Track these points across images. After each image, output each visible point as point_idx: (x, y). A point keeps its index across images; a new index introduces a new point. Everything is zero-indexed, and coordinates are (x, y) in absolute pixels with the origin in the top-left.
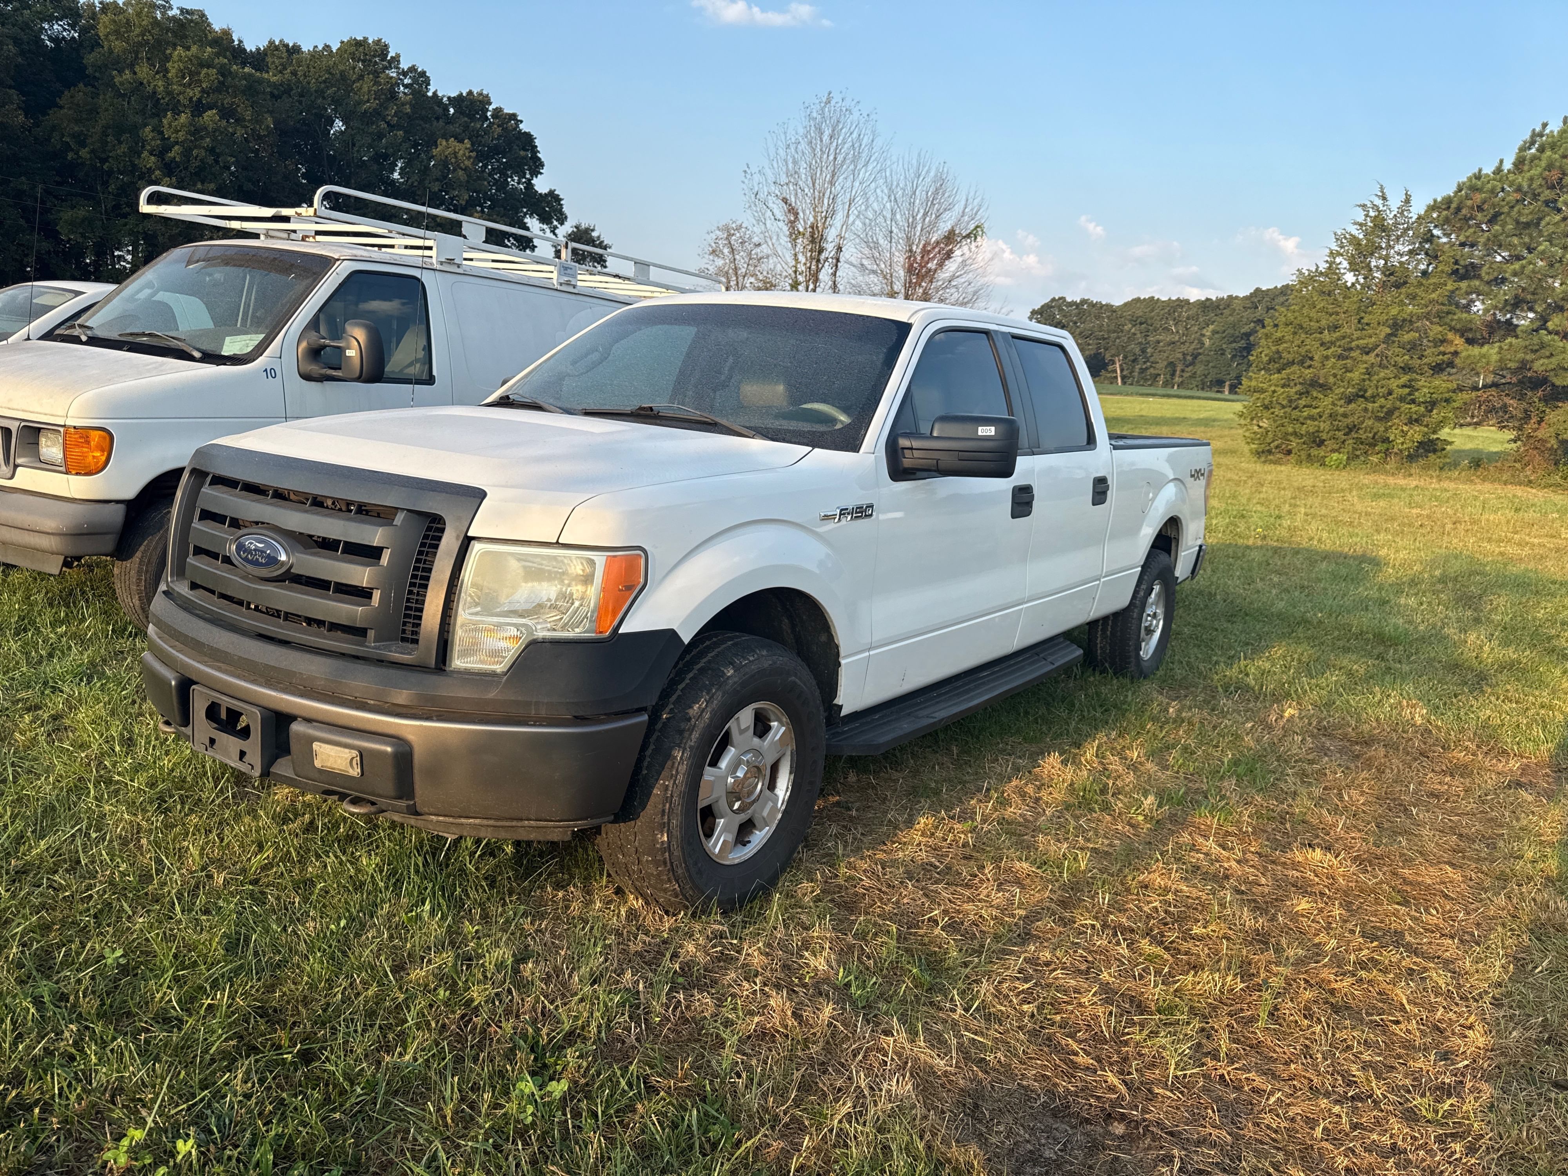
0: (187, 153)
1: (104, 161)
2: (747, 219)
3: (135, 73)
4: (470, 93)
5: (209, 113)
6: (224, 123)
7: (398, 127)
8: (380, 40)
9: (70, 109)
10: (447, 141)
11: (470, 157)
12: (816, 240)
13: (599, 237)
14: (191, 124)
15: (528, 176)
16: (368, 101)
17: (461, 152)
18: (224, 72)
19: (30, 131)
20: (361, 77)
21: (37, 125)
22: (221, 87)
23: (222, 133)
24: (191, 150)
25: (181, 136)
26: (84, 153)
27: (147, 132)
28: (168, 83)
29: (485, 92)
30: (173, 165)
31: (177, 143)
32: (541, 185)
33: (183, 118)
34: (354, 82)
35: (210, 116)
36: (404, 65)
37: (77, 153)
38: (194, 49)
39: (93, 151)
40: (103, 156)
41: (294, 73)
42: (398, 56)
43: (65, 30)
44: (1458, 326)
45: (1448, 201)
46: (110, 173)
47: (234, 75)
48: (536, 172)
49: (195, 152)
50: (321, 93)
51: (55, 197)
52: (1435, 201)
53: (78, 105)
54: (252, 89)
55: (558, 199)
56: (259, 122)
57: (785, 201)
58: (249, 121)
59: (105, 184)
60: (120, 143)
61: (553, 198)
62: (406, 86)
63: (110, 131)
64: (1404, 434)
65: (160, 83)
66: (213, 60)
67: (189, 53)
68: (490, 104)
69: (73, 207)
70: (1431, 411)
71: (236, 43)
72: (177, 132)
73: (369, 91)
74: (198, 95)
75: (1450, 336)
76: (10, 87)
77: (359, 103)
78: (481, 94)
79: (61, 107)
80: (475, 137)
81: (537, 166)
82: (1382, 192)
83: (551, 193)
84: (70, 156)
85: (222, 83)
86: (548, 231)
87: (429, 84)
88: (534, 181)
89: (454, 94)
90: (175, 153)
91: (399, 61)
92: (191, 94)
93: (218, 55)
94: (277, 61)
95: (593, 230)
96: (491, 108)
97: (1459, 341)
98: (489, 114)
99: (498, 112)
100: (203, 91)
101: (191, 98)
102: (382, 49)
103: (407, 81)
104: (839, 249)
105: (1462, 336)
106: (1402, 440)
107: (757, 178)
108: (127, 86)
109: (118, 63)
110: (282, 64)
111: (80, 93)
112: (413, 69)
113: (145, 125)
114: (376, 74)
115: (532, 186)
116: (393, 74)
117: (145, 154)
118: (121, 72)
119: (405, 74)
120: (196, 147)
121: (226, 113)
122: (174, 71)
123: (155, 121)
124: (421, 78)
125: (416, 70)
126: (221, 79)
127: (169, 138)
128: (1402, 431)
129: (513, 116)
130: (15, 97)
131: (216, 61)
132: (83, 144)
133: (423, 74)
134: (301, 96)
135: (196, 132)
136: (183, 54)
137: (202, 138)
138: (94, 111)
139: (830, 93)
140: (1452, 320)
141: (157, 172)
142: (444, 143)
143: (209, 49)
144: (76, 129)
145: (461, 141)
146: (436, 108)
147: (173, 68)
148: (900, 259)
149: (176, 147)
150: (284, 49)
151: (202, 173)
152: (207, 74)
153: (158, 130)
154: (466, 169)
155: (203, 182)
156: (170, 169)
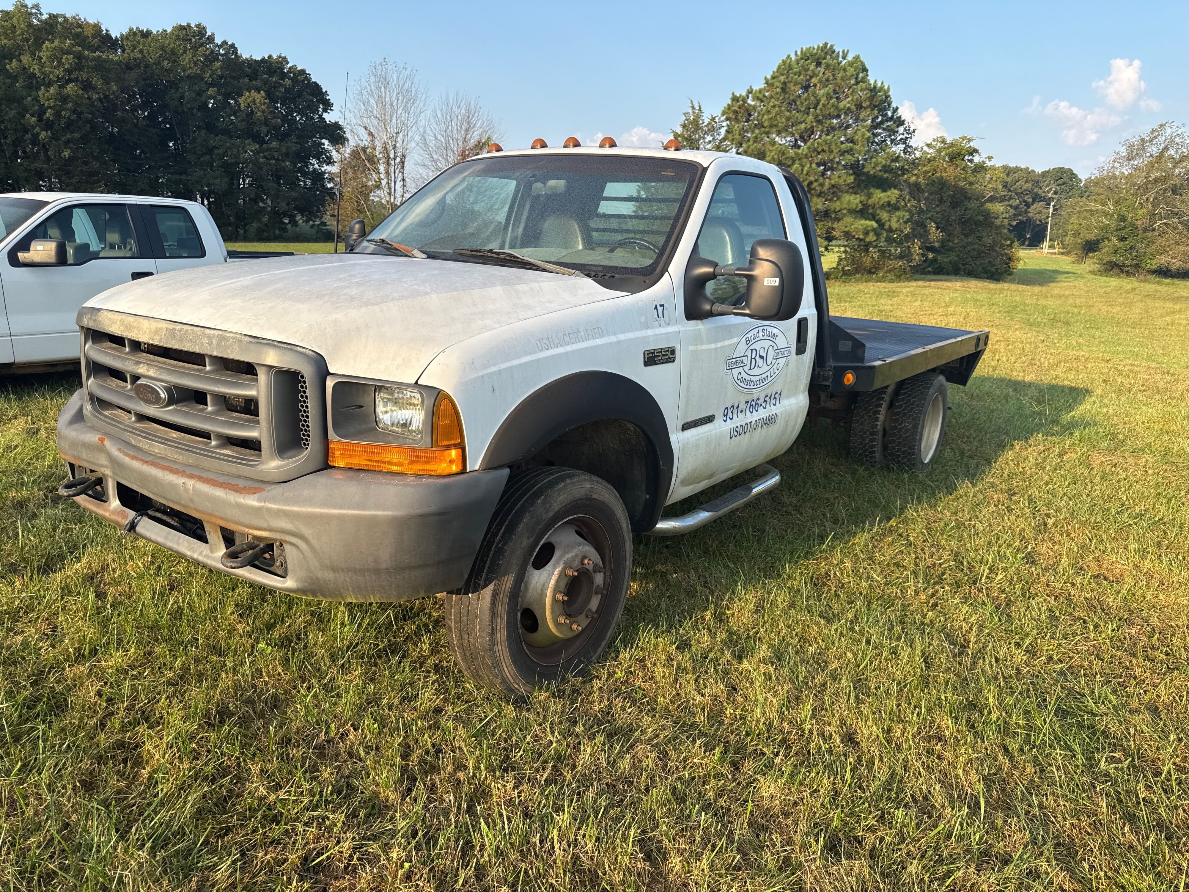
0: (58, 113)
3: (21, 61)
4: (270, 57)
5: (71, 85)
6: (82, 92)
8: (200, 24)
10: (250, 92)
11: (265, 103)
14: (57, 94)
15: (320, 112)
16: (189, 68)
18: (79, 57)
20: (185, 51)
22: (79, 67)
23: (81, 98)
24: (61, 111)
25: (52, 103)
27: (29, 101)
28: (43, 66)
29: (283, 55)
30: (49, 123)
31: (50, 107)
32: (329, 117)
33: (52, 90)
34: (181, 55)
35: (71, 88)
36: (218, 41)
41: (141, 52)
42: (213, 34)
47: (87, 59)
48: (326, 110)
49: (63, 113)
54: (101, 67)
55: (341, 128)
57: (366, 128)
58: (101, 90)
61: (337, 126)
62: (222, 55)
65: (36, 67)
66: (71, 48)
67: (53, 45)
68: (288, 63)
71: (104, 32)
72: (49, 100)
73: (190, 61)
74: (63, 74)
78: (279, 57)
80: (272, 88)
81: (328, 106)
83: (336, 123)
85: (79, 64)
87: (238, 52)
88: (325, 115)
89: (258, 58)
90: (49, 114)
91: (214, 38)
92: (58, 73)
93: (76, 44)
96: (289, 66)
98: (287, 71)
99: (293, 69)
100: (65, 70)
101: (58, 76)
102: (201, 31)
103: (222, 51)
104: (404, 156)
108: (15, 70)
109: (9, 56)
112: (225, 43)
113: (28, 96)
114: (197, 49)
115: (324, 119)
116: (211, 47)
117: (28, 116)
118: (11, 61)
119: (220, 46)
120: (63, 109)
122: (45, 58)
123: (34, 93)
124: (232, 49)
125: (227, 44)
127: (43, 105)
129: (303, 71)
131: (74, 49)
133: (233, 46)
135: (64, 99)
136: (50, 46)
137: (67, 103)
141: (38, 128)
142: (247, 94)
143: (68, 41)
145: (259, 93)
147: (45, 55)
149: (49, 111)
150: (139, 34)
151: (70, 125)
152: (67, 58)
153: (36, 99)
154: (263, 111)
155: (72, 132)
156: (48, 125)
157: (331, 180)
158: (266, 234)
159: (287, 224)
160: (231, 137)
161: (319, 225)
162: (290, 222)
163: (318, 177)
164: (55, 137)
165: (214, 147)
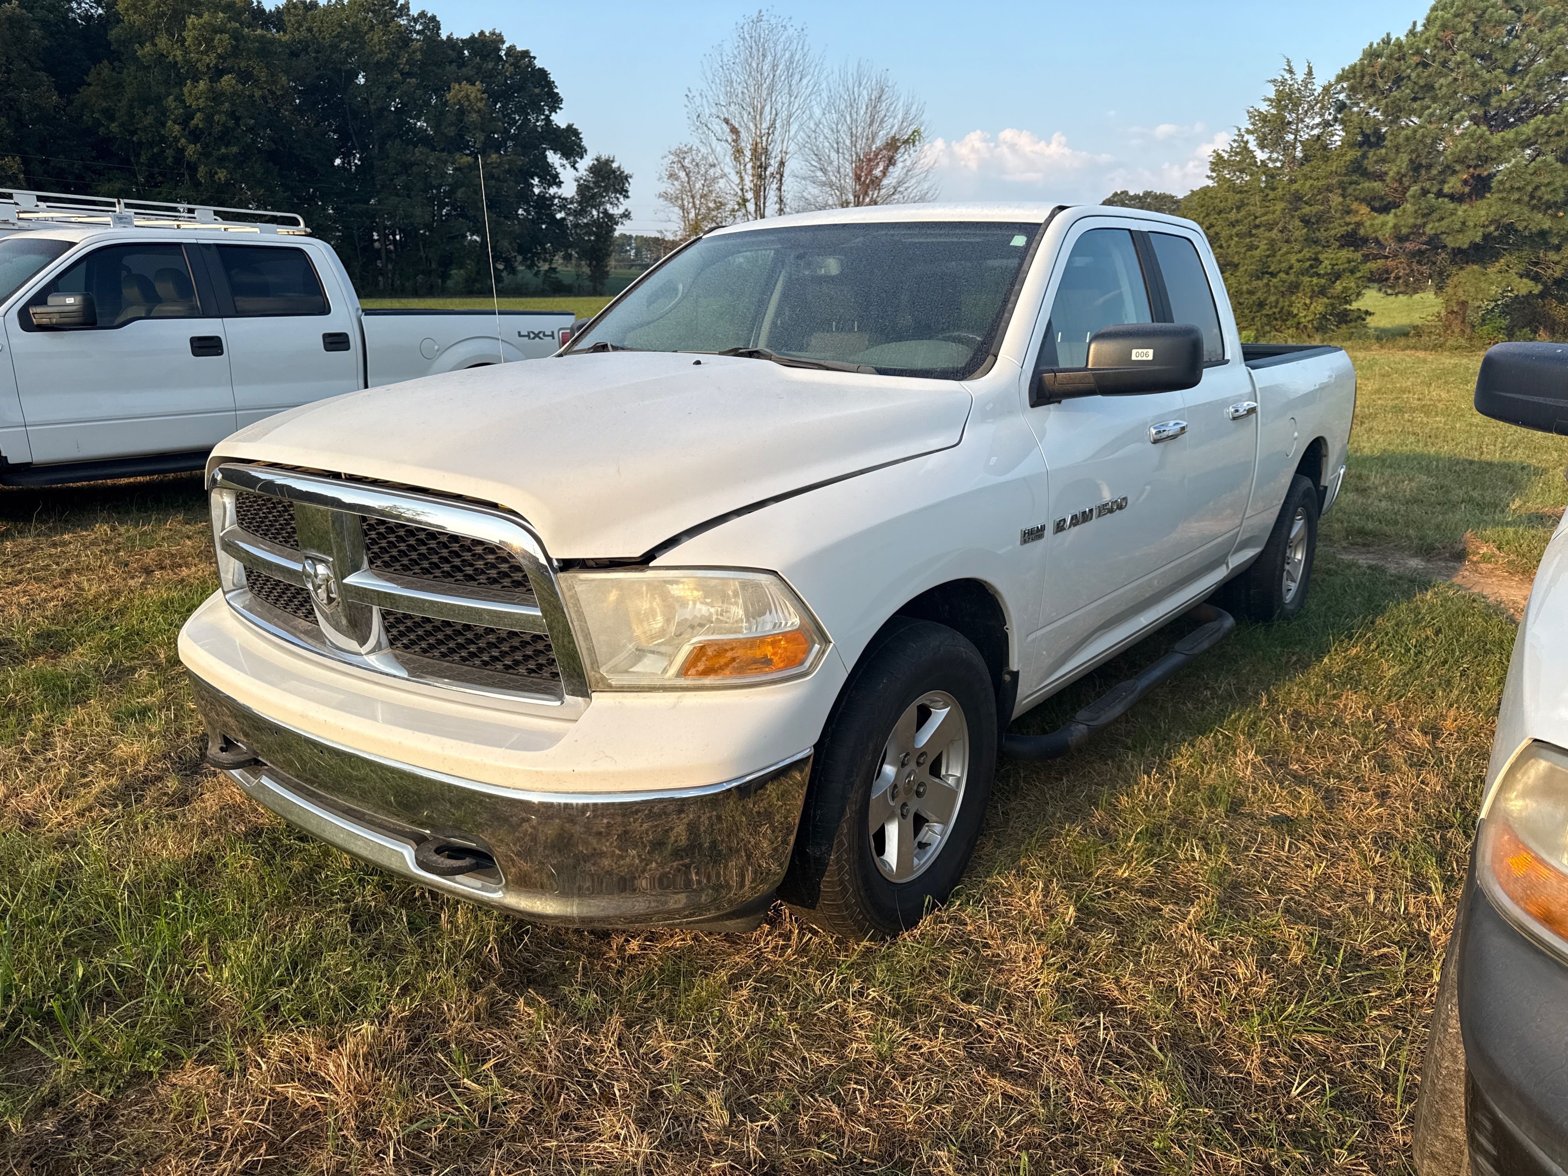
0: (209, 119)
1: (134, 132)
2: (694, 141)
3: (156, 45)
4: (482, 33)
5: (226, 77)
6: (240, 87)
7: (409, 74)
9: (97, 85)
10: (460, 84)
11: (482, 99)
12: (760, 156)
13: (619, 168)
14: (209, 91)
15: (547, 112)
16: (380, 51)
17: (473, 95)
18: (236, 36)
19: (64, 110)
20: (372, 28)
21: (70, 102)
22: (235, 52)
23: (239, 96)
24: (213, 115)
25: (202, 103)
26: (114, 127)
27: (170, 102)
28: (186, 52)
29: (497, 31)
30: (197, 132)
31: (199, 110)
32: (560, 119)
33: (202, 85)
34: (366, 33)
35: (227, 81)
36: (414, 12)
37: (108, 128)
38: (206, 16)
39: (122, 125)
40: (132, 128)
41: (310, 30)
43: (91, 7)
44: (1362, 196)
45: (1353, 68)
46: (140, 143)
47: (245, 38)
48: (554, 109)
49: (216, 118)
50: (334, 47)
51: (94, 172)
52: (1343, 70)
53: (105, 81)
54: (265, 50)
55: (576, 133)
56: (275, 83)
57: (727, 121)
58: (265, 82)
59: (138, 155)
60: (146, 114)
61: (572, 131)
62: (418, 32)
63: (136, 104)
64: (1307, 307)
65: (178, 53)
66: (225, 25)
67: (201, 21)
68: (503, 42)
69: (109, 180)
70: (1334, 283)
71: (255, 4)
72: (197, 99)
73: (380, 41)
74: (214, 62)
75: (1355, 206)
76: (39, 70)
77: (373, 53)
78: (493, 34)
79: (89, 85)
80: (488, 77)
81: (555, 101)
82: (1289, 65)
83: (570, 127)
84: (101, 131)
85: (236, 47)
86: (568, 166)
87: (439, 29)
88: (553, 117)
89: (466, 36)
90: (198, 120)
91: (408, 8)
92: (208, 61)
93: (230, 19)
94: (292, 19)
95: (613, 161)
96: (505, 46)
97: (1364, 209)
98: (503, 53)
99: (511, 50)
100: (220, 56)
101: (208, 65)
103: (419, 27)
104: (782, 164)
105: (1369, 204)
106: (1305, 313)
107: (698, 100)
108: (149, 58)
109: (140, 38)
110: (297, 22)
111: (105, 68)
112: (423, 14)
113: (169, 95)
114: (386, 23)
115: (551, 121)
116: (403, 22)
117: (170, 123)
118: (142, 45)
119: (415, 20)
120: (216, 113)
121: (245, 76)
122: (189, 40)
123: (176, 90)
124: (432, 23)
125: (426, 16)
126: (234, 43)
127: (190, 106)
128: (1305, 304)
129: (526, 54)
130: (45, 79)
131: (229, 26)
132: (112, 119)
133: (433, 18)
134: (317, 52)
135: (216, 97)
136: (196, 22)
137: (222, 103)
138: (119, 85)
139: (760, 11)
140: (1355, 190)
141: (183, 140)
142: (457, 87)
143: (221, 15)
144: (104, 104)
145: (473, 84)
146: (450, 52)
147: (189, 36)
148: (848, 169)
149: (198, 114)
150: (300, 6)
151: (225, 137)
152: (221, 40)
153: (180, 99)
154: (479, 111)
155: (227, 146)
156: (195, 136)
157: (563, 207)
158: (478, 285)
159: (502, 271)
160: (434, 149)
161: (546, 271)
162: (505, 268)
163: (544, 204)
164: (205, 154)
165: (412, 164)
